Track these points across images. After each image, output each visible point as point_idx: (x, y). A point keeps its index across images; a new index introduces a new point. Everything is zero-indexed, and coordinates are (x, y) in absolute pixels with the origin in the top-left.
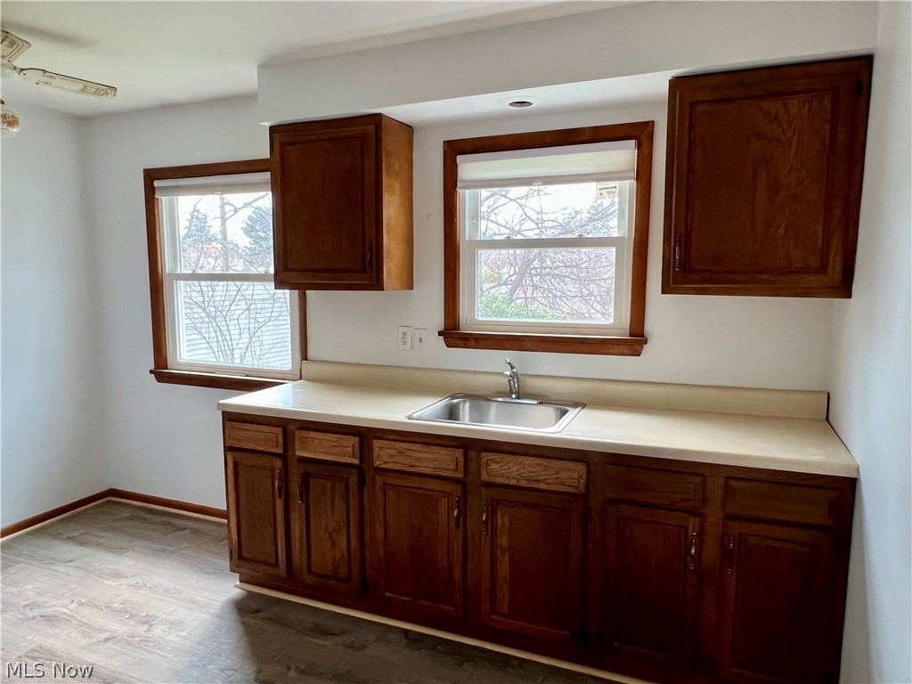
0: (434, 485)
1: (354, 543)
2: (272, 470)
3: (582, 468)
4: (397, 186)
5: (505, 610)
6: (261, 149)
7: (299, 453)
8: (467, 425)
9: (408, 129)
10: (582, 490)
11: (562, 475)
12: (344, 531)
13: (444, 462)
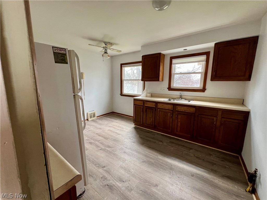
0: (168, 111)
1: (154, 120)
2: (141, 108)
3: (195, 109)
4: (162, 64)
5: (179, 131)
6: (140, 59)
7: (145, 105)
8: (172, 101)
9: (164, 55)
10: (194, 112)
11: (191, 110)
12: (152, 117)
13: (170, 107)
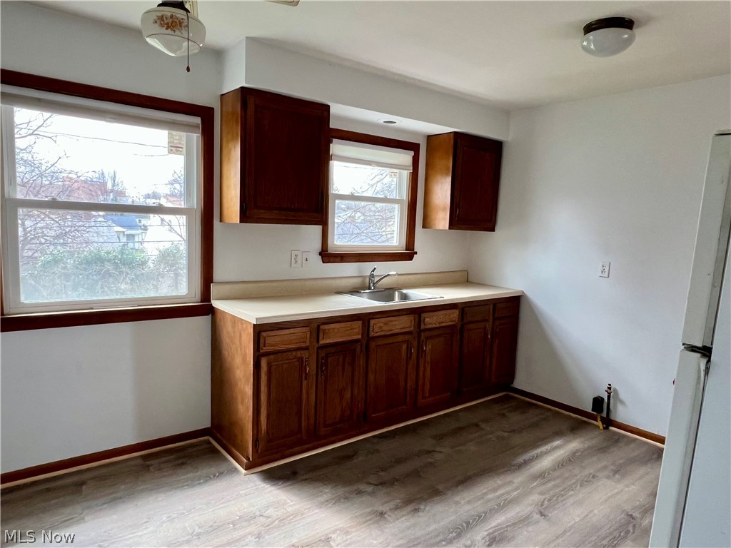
0: (400, 338)
1: (356, 391)
3: (457, 311)
5: (427, 395)
7: (323, 342)
10: (457, 322)
11: (452, 316)
12: (349, 386)
